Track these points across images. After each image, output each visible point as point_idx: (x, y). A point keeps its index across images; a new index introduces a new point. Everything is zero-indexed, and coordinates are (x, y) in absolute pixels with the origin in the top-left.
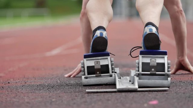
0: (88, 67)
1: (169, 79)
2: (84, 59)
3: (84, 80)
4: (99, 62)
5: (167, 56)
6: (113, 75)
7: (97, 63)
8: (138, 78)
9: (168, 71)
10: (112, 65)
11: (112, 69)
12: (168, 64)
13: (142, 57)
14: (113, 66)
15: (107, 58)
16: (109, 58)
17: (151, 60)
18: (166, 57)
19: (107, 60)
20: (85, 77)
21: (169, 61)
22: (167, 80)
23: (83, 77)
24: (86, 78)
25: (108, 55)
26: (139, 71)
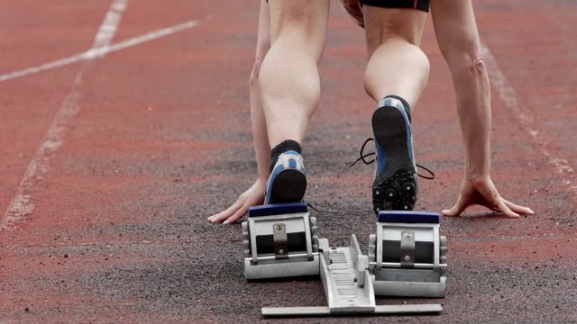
0: (258, 238)
1: (443, 279)
2: (249, 219)
3: (249, 268)
4: (285, 226)
5: (439, 225)
6: (316, 258)
7: (280, 229)
8: (374, 276)
9: (441, 262)
10: (312, 234)
11: (313, 242)
12: (441, 245)
13: (384, 227)
14: (315, 237)
15: (302, 218)
16: (306, 216)
17: (402, 234)
18: (436, 227)
19: (301, 221)
20: (251, 261)
21: (444, 238)
22: (439, 281)
23: (247, 260)
24: (254, 263)
25: (303, 210)
26: (375, 260)
